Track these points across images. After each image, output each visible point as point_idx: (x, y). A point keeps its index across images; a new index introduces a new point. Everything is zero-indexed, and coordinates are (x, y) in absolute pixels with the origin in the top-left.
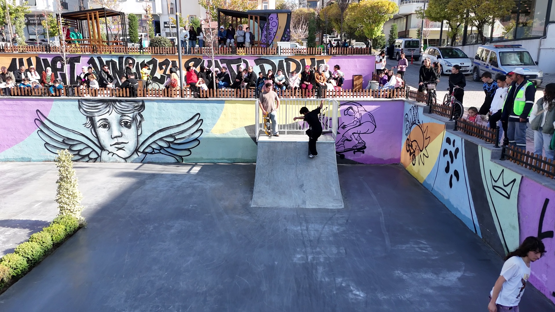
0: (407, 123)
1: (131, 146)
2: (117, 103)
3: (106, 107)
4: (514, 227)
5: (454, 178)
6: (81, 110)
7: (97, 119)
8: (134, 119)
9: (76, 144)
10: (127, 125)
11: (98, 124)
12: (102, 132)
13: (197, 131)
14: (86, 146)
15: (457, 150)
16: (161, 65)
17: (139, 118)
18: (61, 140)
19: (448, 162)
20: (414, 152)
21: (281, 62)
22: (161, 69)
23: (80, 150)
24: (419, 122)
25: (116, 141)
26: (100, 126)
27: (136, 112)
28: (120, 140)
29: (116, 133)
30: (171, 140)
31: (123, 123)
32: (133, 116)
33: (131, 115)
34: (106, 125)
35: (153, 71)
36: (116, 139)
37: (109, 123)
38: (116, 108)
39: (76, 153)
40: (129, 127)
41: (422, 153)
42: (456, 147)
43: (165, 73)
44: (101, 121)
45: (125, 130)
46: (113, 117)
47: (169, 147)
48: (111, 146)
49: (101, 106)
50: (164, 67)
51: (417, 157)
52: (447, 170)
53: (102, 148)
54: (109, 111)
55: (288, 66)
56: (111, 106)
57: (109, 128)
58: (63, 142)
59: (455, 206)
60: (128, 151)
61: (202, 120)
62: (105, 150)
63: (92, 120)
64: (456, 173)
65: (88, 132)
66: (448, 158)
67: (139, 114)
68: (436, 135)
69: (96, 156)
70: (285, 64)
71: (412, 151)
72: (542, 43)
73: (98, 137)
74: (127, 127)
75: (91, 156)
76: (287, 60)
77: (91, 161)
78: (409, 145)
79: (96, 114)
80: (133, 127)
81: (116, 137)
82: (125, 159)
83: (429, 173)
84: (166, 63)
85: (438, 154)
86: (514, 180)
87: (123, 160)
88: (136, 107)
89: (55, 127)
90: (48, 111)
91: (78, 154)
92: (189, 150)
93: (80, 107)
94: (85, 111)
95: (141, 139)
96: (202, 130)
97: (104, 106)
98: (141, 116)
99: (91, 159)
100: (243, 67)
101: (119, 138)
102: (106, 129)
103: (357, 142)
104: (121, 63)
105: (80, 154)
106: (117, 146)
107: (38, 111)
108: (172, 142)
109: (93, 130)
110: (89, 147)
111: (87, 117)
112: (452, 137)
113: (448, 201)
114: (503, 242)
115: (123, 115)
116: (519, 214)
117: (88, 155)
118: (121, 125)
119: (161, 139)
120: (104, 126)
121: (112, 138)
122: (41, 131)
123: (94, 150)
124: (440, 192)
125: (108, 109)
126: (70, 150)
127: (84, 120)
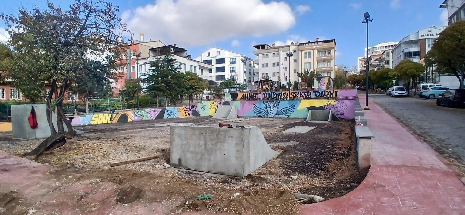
1: (275, 113)
2: (273, 101)
7: (267, 106)
8: (277, 105)
9: (262, 112)
11: (268, 107)
13: (293, 108)
14: (264, 113)
16: (283, 94)
17: (278, 105)
18: (258, 111)
21: (322, 92)
22: (283, 95)
25: (271, 111)
28: (273, 111)
29: (272, 109)
34: (270, 107)
35: (281, 96)
38: (272, 103)
43: (284, 96)
45: (274, 108)
46: (271, 105)
47: (285, 113)
48: (270, 113)
49: (269, 102)
50: (284, 95)
53: (268, 113)
55: (325, 93)
61: (295, 106)
65: (265, 109)
67: (278, 104)
70: (323, 92)
73: (267, 110)
76: (324, 91)
79: (267, 104)
80: (276, 108)
84: (285, 93)
88: (277, 102)
90: (256, 104)
91: (262, 115)
92: (290, 114)
93: (264, 103)
95: (278, 111)
96: (294, 108)
98: (279, 105)
100: (309, 94)
103: (341, 112)
104: (272, 94)
106: (272, 113)
107: (254, 104)
108: (286, 112)
115: (274, 104)
117: (264, 115)
119: (283, 111)
120: (269, 108)
122: (254, 109)
123: (266, 114)
126: (260, 114)
127: (264, 106)
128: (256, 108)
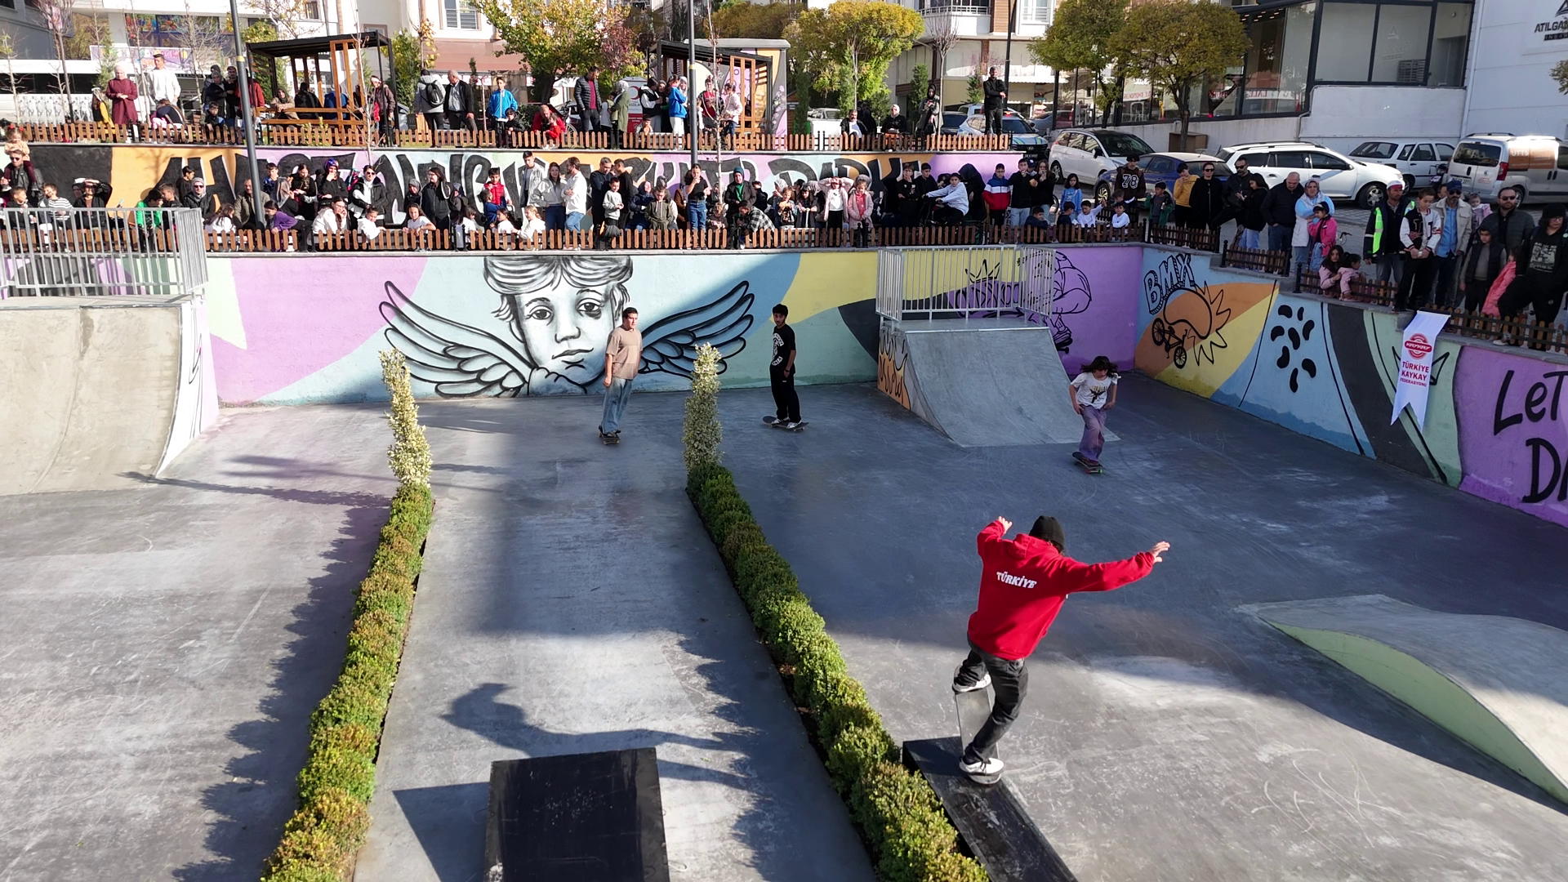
0: (1157, 289)
1: (599, 356)
2: (572, 263)
3: (546, 273)
4: (1446, 426)
5: (1303, 375)
6: (490, 280)
7: (525, 299)
8: (609, 297)
9: (474, 358)
10: (592, 311)
11: (527, 311)
12: (537, 330)
13: (741, 319)
14: (497, 361)
15: (1310, 325)
17: (618, 295)
18: (439, 349)
19: (1285, 349)
20: (1182, 342)
21: (826, 168)
23: (483, 371)
24: (1195, 285)
25: (564, 346)
26: (531, 316)
27: (614, 283)
28: (575, 345)
29: (566, 329)
30: (686, 340)
31: (583, 308)
32: (606, 292)
33: (601, 289)
34: (546, 312)
36: (565, 342)
37: (551, 308)
38: (569, 275)
39: (474, 377)
40: (596, 316)
41: (1206, 343)
42: (1305, 320)
44: (534, 304)
45: (586, 322)
46: (562, 295)
47: (681, 357)
48: (554, 358)
49: (537, 270)
51: (1190, 353)
52: (1283, 362)
53: (533, 365)
54: (552, 282)
56: (559, 271)
57: (552, 318)
58: (445, 354)
59: (1307, 421)
60: (590, 369)
61: (752, 296)
62: (539, 368)
63: (513, 301)
64: (1309, 366)
65: (502, 330)
66: (1285, 340)
67: (620, 286)
68: (1249, 304)
69: (519, 382)
71: (1173, 341)
72: (1302, 126)
73: (524, 341)
74: (591, 316)
75: (506, 384)
76: (841, 162)
77: (506, 394)
78: (1162, 332)
79: (523, 289)
81: (565, 339)
82: (584, 386)
83: (1228, 376)
85: (1256, 338)
86: (1447, 355)
87: (579, 390)
88: (614, 270)
89: (427, 319)
90: (412, 284)
91: (478, 380)
92: (720, 360)
93: (487, 273)
94: (499, 283)
96: (751, 317)
97: (543, 269)
98: (624, 291)
99: (506, 389)
101: (572, 341)
102: (545, 322)
103: (1056, 331)
105: (482, 379)
106: (566, 358)
107: (388, 283)
108: (685, 346)
109: (514, 325)
110: (504, 362)
111: (503, 295)
112: (1295, 304)
113: (1289, 416)
114: (1424, 453)
115: (584, 289)
116: (1455, 403)
117: (500, 381)
118: (579, 311)
119: (664, 340)
120: (541, 315)
121: (558, 342)
122: (395, 329)
123: (514, 370)
124: (1262, 404)
125: (551, 276)
126: (459, 370)
127: (496, 301)
128: (410, 323)
